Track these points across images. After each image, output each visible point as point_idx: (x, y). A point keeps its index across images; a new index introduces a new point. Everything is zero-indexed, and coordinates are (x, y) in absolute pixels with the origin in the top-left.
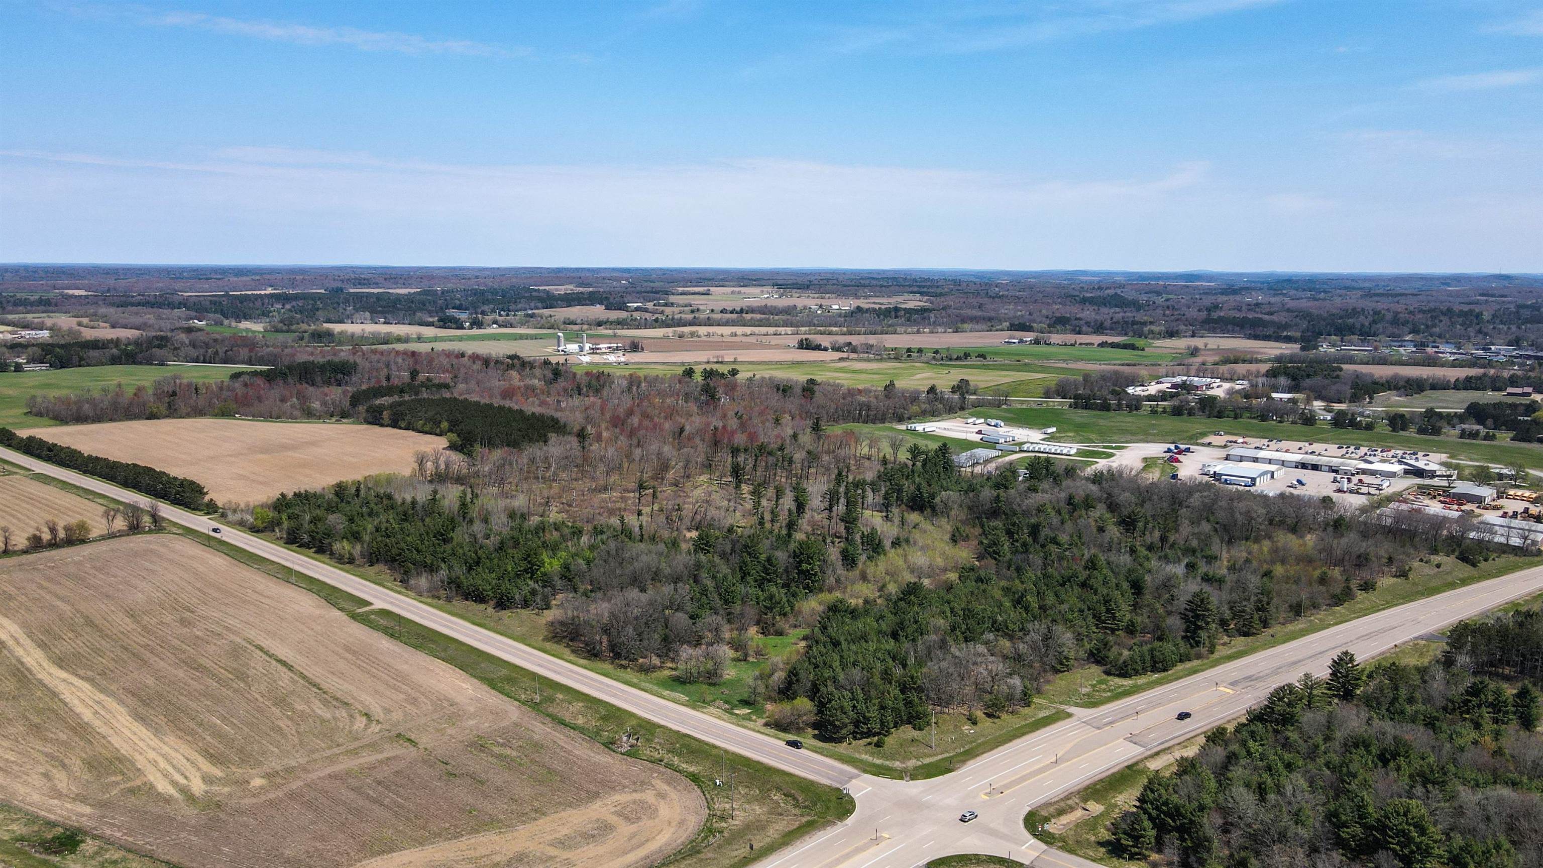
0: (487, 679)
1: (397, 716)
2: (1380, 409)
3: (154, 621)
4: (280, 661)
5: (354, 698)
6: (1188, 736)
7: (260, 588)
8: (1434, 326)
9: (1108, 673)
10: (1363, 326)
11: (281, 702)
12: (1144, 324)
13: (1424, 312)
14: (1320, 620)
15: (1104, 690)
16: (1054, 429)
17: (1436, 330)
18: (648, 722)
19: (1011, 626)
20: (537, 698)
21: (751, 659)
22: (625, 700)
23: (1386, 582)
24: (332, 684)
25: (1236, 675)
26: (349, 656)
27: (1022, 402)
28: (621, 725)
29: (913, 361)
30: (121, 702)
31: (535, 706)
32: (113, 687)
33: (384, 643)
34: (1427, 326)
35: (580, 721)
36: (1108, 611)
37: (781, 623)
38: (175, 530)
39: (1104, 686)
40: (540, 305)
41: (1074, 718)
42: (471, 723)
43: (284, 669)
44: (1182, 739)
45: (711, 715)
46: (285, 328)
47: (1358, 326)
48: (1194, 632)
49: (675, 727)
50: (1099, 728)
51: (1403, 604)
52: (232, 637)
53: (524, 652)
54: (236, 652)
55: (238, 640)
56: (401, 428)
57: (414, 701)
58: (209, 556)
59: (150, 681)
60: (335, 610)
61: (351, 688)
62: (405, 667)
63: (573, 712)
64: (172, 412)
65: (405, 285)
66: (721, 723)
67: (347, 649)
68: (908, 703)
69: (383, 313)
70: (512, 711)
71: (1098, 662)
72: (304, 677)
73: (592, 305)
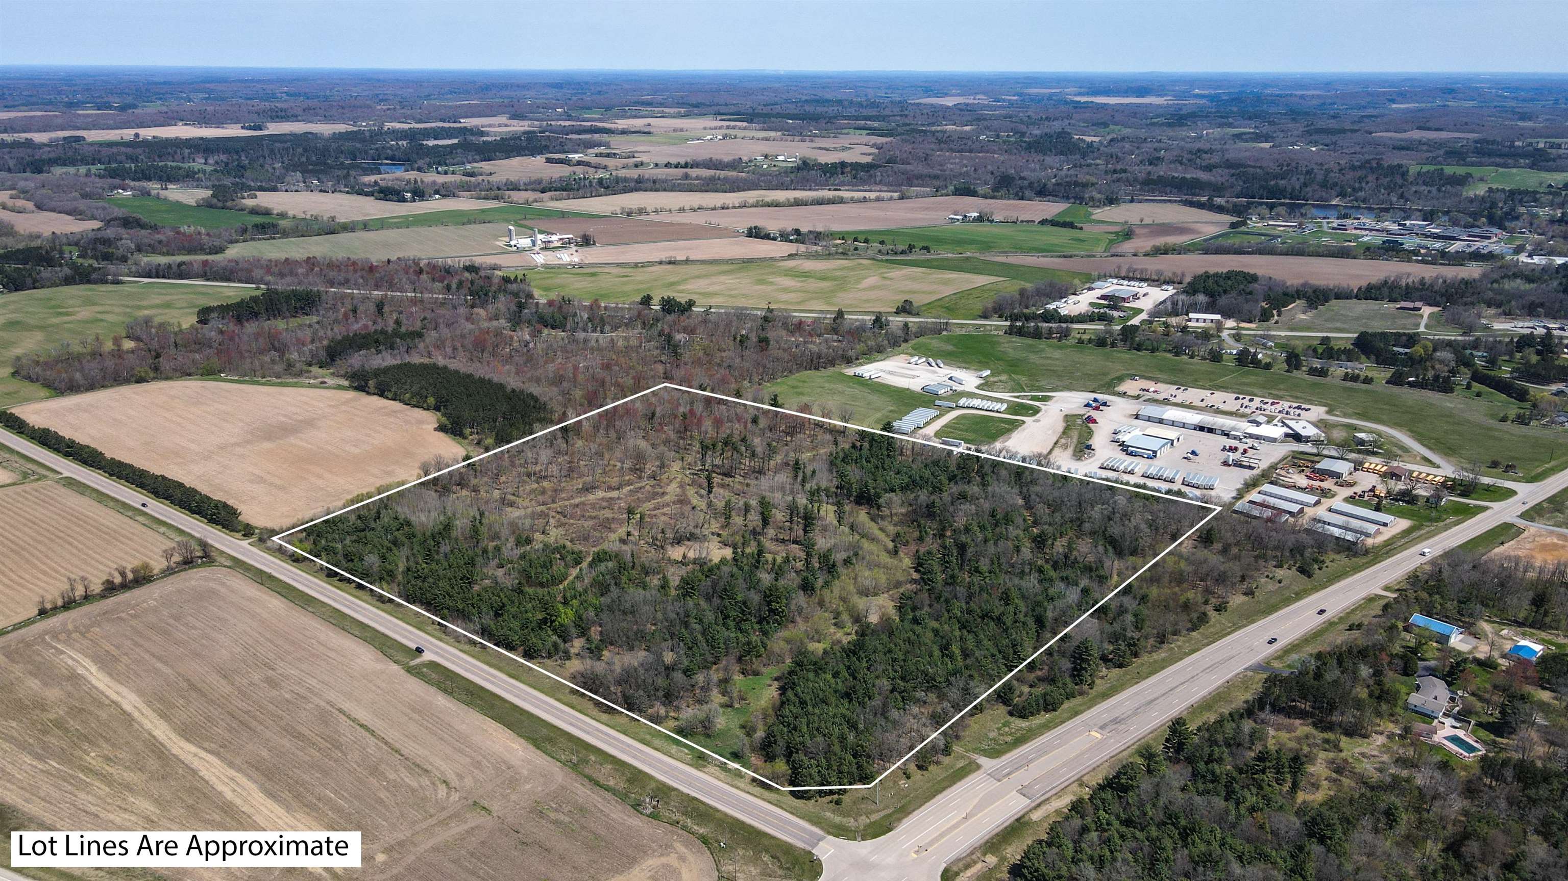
0: (532, 739)
1: (468, 782)
2: (1283, 334)
3: (245, 682)
4: (362, 726)
5: (431, 764)
6: (1063, 786)
7: (322, 637)
8: (1361, 189)
9: (1011, 714)
10: (1293, 189)
11: (374, 771)
12: (1085, 185)
13: (1353, 168)
14: (1179, 647)
15: (1007, 734)
16: (988, 372)
17: (1361, 194)
18: (664, 784)
19: (938, 679)
20: (575, 759)
21: (737, 705)
22: (644, 761)
23: (1237, 600)
24: (410, 748)
25: (1106, 718)
26: (416, 716)
27: (962, 326)
28: (643, 787)
29: (860, 257)
30: (250, 777)
31: (575, 767)
32: (238, 761)
33: (441, 701)
34: (1354, 189)
35: (612, 783)
36: (1015, 653)
37: (757, 664)
38: (222, 560)
39: (1007, 729)
40: (477, 157)
41: (982, 771)
42: (528, 787)
43: (368, 735)
44: (1058, 789)
45: (711, 775)
46: (220, 204)
47: (1289, 190)
48: (1079, 671)
49: (685, 790)
50: (999, 780)
51: (1245, 626)
52: (317, 700)
53: (556, 708)
54: (323, 717)
55: (323, 704)
56: (387, 398)
57: (478, 765)
58: (267, 598)
59: (265, 753)
60: (392, 664)
61: (426, 753)
62: (464, 727)
63: (604, 773)
64: (158, 373)
65: (327, 119)
66: (719, 783)
67: (414, 710)
68: (859, 767)
69: (316, 173)
70: (558, 774)
71: (1004, 703)
72: (386, 743)
73: (533, 155)
